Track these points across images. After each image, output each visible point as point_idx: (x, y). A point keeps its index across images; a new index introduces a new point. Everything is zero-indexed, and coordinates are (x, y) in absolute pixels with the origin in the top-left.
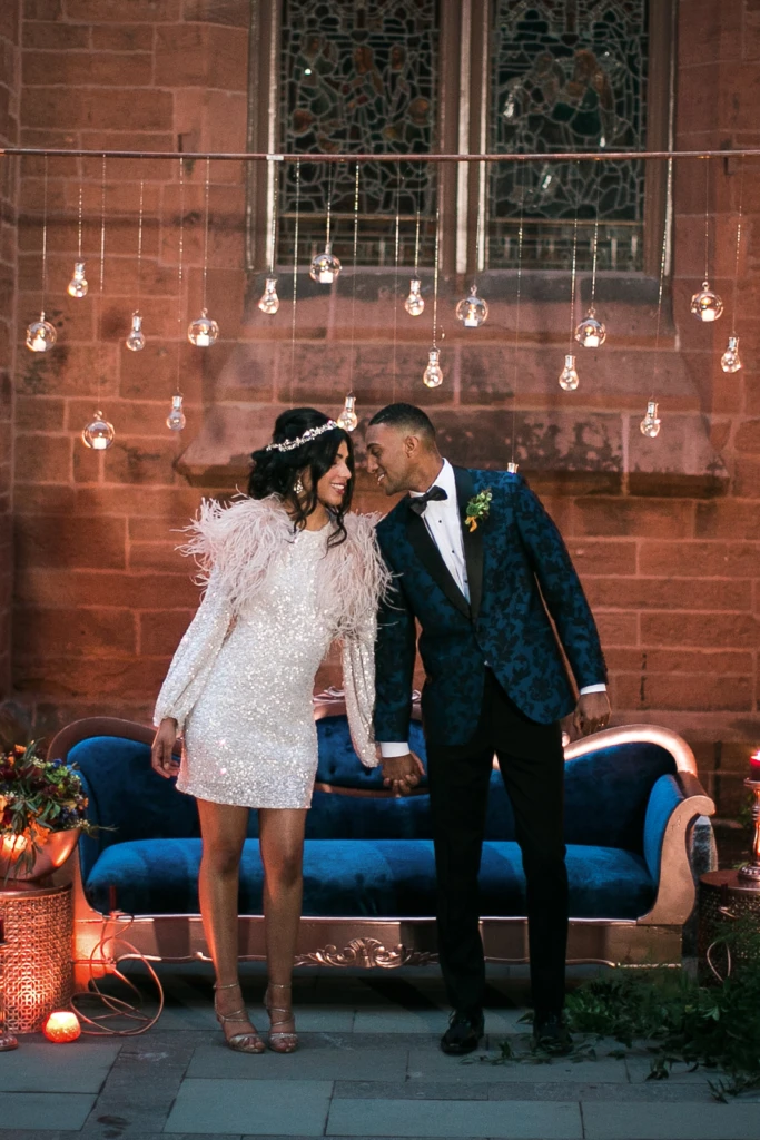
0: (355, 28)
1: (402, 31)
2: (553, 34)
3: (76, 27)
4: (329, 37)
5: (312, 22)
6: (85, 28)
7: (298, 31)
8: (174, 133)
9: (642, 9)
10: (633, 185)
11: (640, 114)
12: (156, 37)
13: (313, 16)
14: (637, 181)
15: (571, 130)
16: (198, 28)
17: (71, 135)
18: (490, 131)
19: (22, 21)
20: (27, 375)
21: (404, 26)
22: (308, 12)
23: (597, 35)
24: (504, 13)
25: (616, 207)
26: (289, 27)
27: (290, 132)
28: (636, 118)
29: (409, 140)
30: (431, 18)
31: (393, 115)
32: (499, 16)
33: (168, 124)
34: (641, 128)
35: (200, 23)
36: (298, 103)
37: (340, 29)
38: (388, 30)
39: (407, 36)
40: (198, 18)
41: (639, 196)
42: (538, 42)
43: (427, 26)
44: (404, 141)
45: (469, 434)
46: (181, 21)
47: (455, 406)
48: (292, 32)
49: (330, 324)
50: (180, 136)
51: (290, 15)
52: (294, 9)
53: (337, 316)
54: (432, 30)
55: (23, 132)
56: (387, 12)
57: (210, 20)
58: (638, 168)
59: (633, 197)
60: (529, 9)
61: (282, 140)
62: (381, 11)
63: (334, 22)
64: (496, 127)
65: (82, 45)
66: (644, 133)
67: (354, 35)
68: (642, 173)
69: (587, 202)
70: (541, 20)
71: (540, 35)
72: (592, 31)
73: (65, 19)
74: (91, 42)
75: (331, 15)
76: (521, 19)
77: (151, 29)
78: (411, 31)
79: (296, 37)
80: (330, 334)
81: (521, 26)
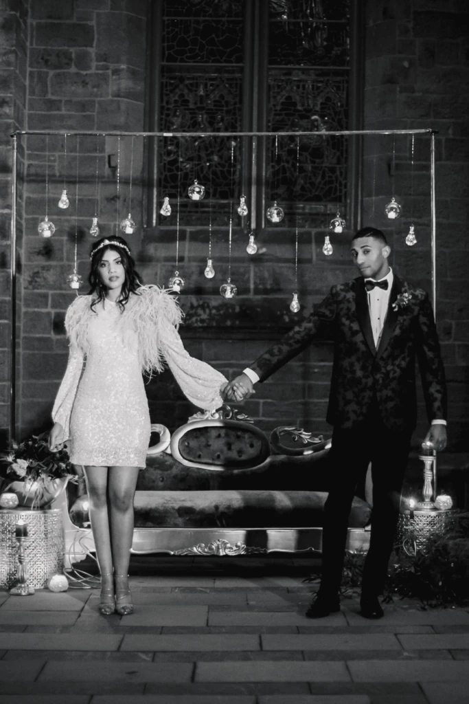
0: (199, 105)
1: (223, 106)
2: (299, 108)
3: (55, 101)
4: (185, 109)
5: (176, 101)
6: (60, 101)
7: (169, 106)
8: (106, 155)
9: (345, 96)
10: (341, 185)
11: (344, 148)
12: (97, 105)
13: (177, 98)
14: (343, 182)
15: (309, 157)
16: (119, 101)
17: (53, 156)
18: (267, 156)
19: (28, 97)
20: (29, 279)
21: (223, 103)
22: (174, 97)
23: (322, 108)
24: (275, 97)
25: (332, 196)
26: (164, 104)
27: (165, 158)
28: (342, 150)
29: (226, 162)
30: (237, 99)
31: (218, 149)
32: (272, 99)
33: (103, 150)
34: (345, 156)
35: (119, 99)
36: (169, 143)
37: (191, 106)
38: (215, 106)
39: (225, 109)
40: (118, 96)
41: (344, 190)
42: (292, 112)
43: (235, 104)
44: (223, 162)
45: (259, 310)
46: (110, 97)
47: (251, 296)
48: (166, 107)
49: (186, 254)
50: (109, 157)
51: (165, 98)
52: (167, 95)
53: (189, 251)
54: (238, 106)
55: (29, 155)
56: (214, 97)
57: (123, 97)
58: (344, 175)
59: (341, 190)
60: (287, 95)
61: (161, 162)
62: (212, 96)
63: (188, 101)
64: (270, 155)
65: (59, 109)
66: (346, 158)
67: (198, 108)
68: (346, 178)
69: (317, 193)
70: (293, 100)
71: (293, 108)
72: (319, 106)
73: (50, 96)
74: (63, 109)
75: (186, 98)
76: (283, 100)
77: (94, 101)
78: (227, 106)
79: (168, 109)
80: (186, 259)
81: (283, 103)
